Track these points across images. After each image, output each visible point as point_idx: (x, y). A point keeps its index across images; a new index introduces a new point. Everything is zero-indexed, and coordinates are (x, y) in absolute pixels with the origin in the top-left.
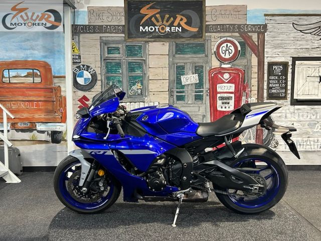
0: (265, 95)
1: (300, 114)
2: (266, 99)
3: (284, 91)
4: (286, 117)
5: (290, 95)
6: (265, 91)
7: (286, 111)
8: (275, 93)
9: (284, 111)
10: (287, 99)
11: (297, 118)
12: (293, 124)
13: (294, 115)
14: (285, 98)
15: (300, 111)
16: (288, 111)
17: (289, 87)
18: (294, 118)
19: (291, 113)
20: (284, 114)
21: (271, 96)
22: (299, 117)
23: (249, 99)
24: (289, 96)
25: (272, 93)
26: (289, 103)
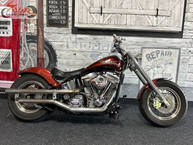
0: (45, 21)
1: (83, 44)
2: (46, 26)
3: (64, 18)
4: (67, 46)
5: (71, 22)
6: (45, 17)
7: (67, 40)
8: (56, 20)
9: (65, 40)
10: (68, 27)
11: (79, 48)
12: (75, 54)
13: (76, 44)
14: (66, 25)
15: (82, 41)
16: (69, 40)
17: (70, 14)
18: (76, 47)
19: (73, 43)
20: (65, 43)
21: (51, 23)
22: (81, 47)
23: (28, 25)
24: (70, 24)
25: (53, 20)
26: (71, 31)
